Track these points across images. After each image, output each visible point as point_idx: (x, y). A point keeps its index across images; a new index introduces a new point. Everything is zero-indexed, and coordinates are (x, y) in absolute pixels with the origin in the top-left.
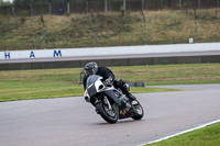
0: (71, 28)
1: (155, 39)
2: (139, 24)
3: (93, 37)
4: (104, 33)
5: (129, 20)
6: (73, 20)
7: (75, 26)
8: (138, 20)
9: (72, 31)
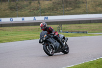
0: (52, 7)
1: (91, 11)
2: (84, 5)
3: (62, 11)
4: (68, 9)
5: (79, 3)
6: (53, 3)
7: (54, 6)
8: (83, 3)
9: (53, 8)
